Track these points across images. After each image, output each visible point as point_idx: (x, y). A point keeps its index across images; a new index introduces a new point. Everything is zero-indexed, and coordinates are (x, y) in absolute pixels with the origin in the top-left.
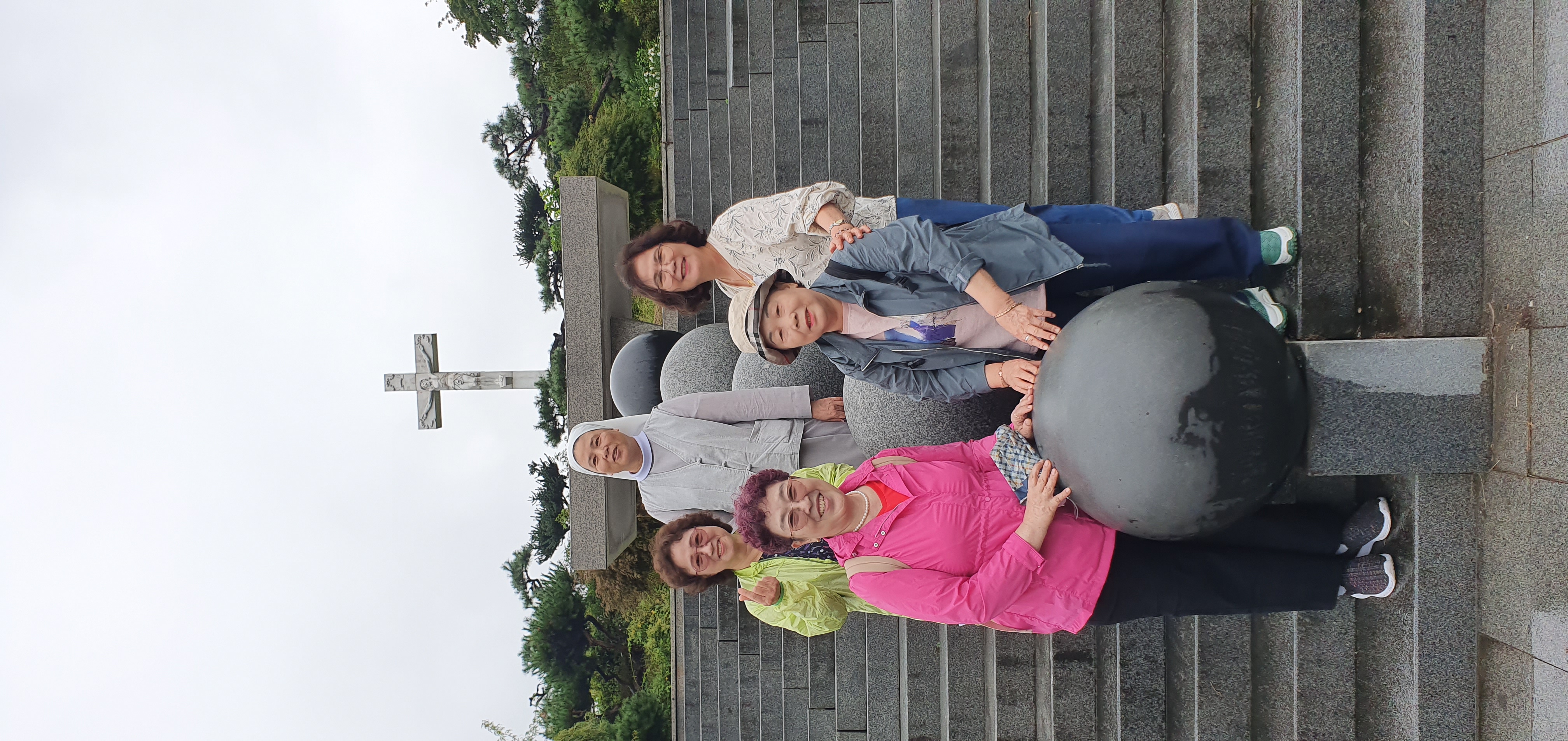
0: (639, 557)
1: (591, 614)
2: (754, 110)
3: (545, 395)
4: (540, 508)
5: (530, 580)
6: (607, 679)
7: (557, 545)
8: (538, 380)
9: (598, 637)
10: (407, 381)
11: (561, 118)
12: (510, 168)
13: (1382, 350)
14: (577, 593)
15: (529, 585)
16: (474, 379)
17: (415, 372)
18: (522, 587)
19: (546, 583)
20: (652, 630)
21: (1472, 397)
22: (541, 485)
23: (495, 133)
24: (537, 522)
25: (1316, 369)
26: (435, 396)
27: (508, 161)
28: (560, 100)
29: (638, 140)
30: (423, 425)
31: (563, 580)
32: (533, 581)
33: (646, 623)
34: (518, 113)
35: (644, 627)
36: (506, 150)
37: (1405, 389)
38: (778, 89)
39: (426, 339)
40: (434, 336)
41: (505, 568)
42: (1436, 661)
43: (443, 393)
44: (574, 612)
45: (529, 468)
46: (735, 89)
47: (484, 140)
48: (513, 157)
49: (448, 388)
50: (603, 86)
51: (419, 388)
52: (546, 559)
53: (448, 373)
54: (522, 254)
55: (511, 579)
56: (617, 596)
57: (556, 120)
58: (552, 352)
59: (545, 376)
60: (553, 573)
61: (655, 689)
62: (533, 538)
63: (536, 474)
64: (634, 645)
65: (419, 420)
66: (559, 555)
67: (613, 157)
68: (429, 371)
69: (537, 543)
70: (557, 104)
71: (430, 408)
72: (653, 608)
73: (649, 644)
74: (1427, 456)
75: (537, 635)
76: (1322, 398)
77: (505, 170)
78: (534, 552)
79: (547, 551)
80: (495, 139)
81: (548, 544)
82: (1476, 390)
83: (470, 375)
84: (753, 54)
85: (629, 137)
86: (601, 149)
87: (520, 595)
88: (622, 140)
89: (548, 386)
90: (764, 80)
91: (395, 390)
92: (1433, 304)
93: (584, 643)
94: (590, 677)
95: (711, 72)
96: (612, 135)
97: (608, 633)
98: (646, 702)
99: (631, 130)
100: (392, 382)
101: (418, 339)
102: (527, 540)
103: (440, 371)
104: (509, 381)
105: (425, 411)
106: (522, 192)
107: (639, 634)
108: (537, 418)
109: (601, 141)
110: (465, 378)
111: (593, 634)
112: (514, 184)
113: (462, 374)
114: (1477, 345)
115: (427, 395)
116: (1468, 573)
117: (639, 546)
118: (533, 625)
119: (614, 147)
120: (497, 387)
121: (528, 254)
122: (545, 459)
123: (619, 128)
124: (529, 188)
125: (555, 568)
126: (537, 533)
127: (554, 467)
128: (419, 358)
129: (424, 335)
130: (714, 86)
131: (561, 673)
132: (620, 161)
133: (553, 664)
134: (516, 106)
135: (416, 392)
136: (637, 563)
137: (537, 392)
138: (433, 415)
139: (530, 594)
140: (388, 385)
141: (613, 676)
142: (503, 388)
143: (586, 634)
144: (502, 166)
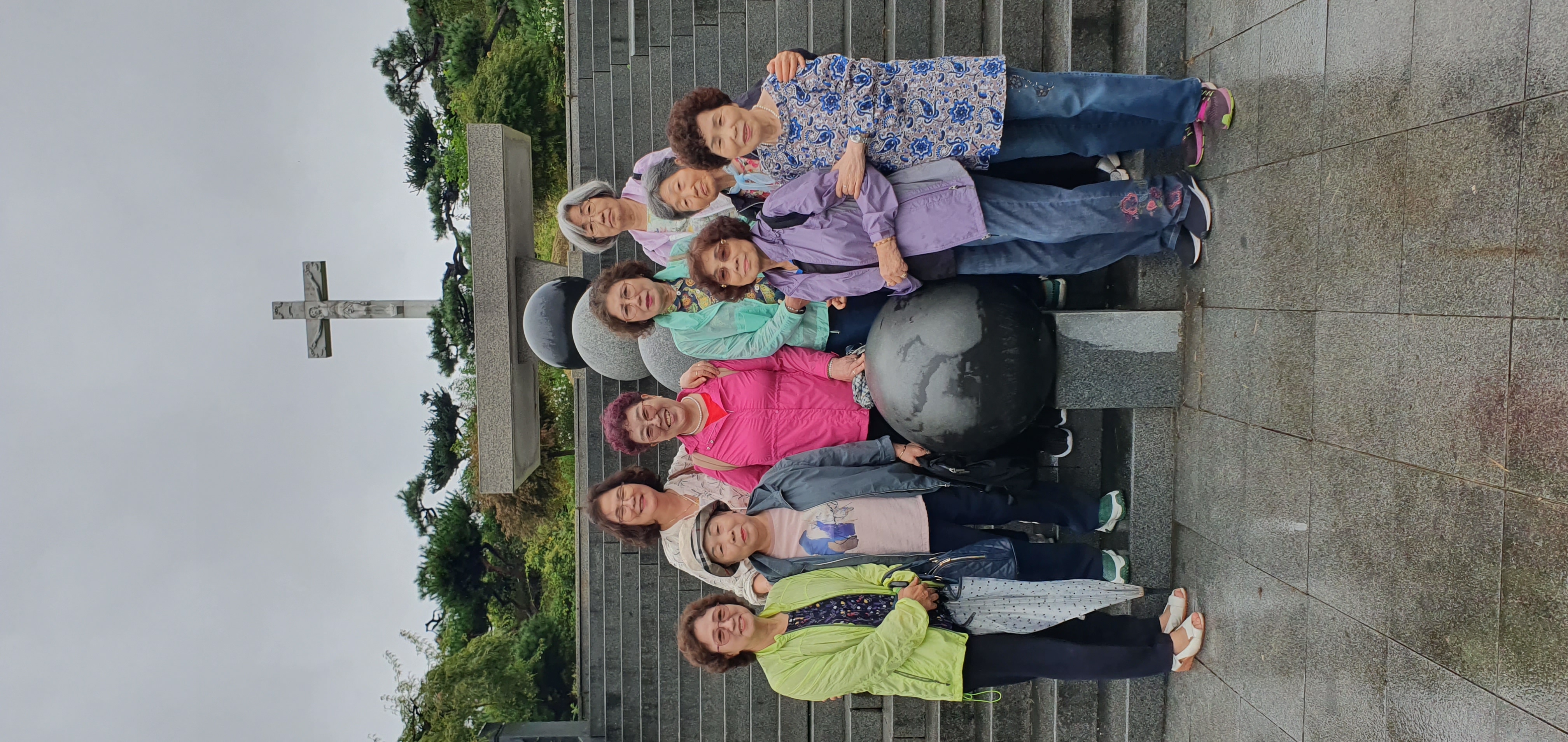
0: (539, 484)
1: (486, 541)
2: (653, 79)
3: (438, 325)
4: (434, 438)
5: (424, 509)
6: (504, 604)
7: (451, 474)
8: (430, 310)
9: (495, 563)
10: (296, 309)
11: (456, 49)
12: (400, 94)
13: (1110, 320)
14: (474, 521)
15: (424, 514)
16: (364, 308)
17: (303, 299)
18: (416, 515)
19: (441, 511)
20: (549, 556)
21: (1171, 354)
22: (434, 415)
23: (386, 59)
24: (430, 452)
25: (1063, 333)
26: (325, 324)
27: (399, 86)
28: (455, 30)
29: (536, 77)
30: (312, 353)
31: (459, 508)
32: (428, 510)
33: (543, 549)
34: (410, 38)
35: (541, 554)
36: (397, 75)
37: (1125, 347)
38: (676, 64)
39: (315, 267)
40: (323, 264)
41: (399, 497)
42: (1145, 540)
43: (333, 321)
44: (471, 540)
45: (421, 398)
46: (636, 58)
47: (375, 65)
48: (403, 83)
49: (338, 317)
50: (499, 17)
51: (308, 316)
52: (440, 489)
53: (338, 302)
54: (412, 181)
55: (405, 508)
56: (517, 522)
57: (451, 50)
58: (444, 282)
59: (438, 305)
60: (449, 501)
61: (552, 610)
62: (426, 467)
63: (429, 404)
64: (531, 570)
65: (309, 348)
66: (455, 484)
67: (511, 93)
68: (318, 299)
69: (430, 473)
70: (452, 34)
71: (320, 336)
72: (550, 535)
73: (547, 569)
74: (1139, 394)
75: (434, 561)
76: (1067, 353)
77: (396, 96)
78: (428, 481)
79: (441, 480)
80: (386, 64)
81: (441, 474)
82: (1174, 349)
83: (360, 303)
84: (653, 29)
85: (527, 74)
86: (499, 86)
87: (414, 524)
88: (521, 77)
89: (440, 317)
90: (663, 53)
91: (283, 318)
92: (1148, 287)
93: (481, 568)
94: (487, 602)
95: (614, 40)
96: (511, 72)
97: (504, 560)
98: (543, 624)
99: (529, 67)
100: (280, 310)
101: (307, 266)
102: (420, 470)
103: (330, 299)
104: (401, 310)
105: (315, 339)
106: (413, 118)
107: (537, 559)
108: (430, 348)
109: (499, 77)
110: (355, 307)
111: (489, 560)
112: (404, 111)
113: (353, 303)
114: (1176, 317)
115: (317, 323)
116: (1167, 478)
117: (539, 474)
118: (429, 553)
119: (512, 83)
120: (388, 316)
121: (419, 180)
122: (437, 389)
123: (517, 66)
124: (420, 114)
125: (451, 497)
126: (430, 462)
127: (446, 396)
128: (308, 286)
129: (312, 263)
130: (616, 52)
131: (458, 598)
132: (519, 98)
133: (450, 589)
134: (408, 31)
135: (304, 320)
136: (536, 490)
137: (430, 322)
138: (322, 344)
139: (425, 523)
140: (277, 312)
141: (510, 601)
142: (394, 317)
143: (484, 560)
144: (393, 92)
